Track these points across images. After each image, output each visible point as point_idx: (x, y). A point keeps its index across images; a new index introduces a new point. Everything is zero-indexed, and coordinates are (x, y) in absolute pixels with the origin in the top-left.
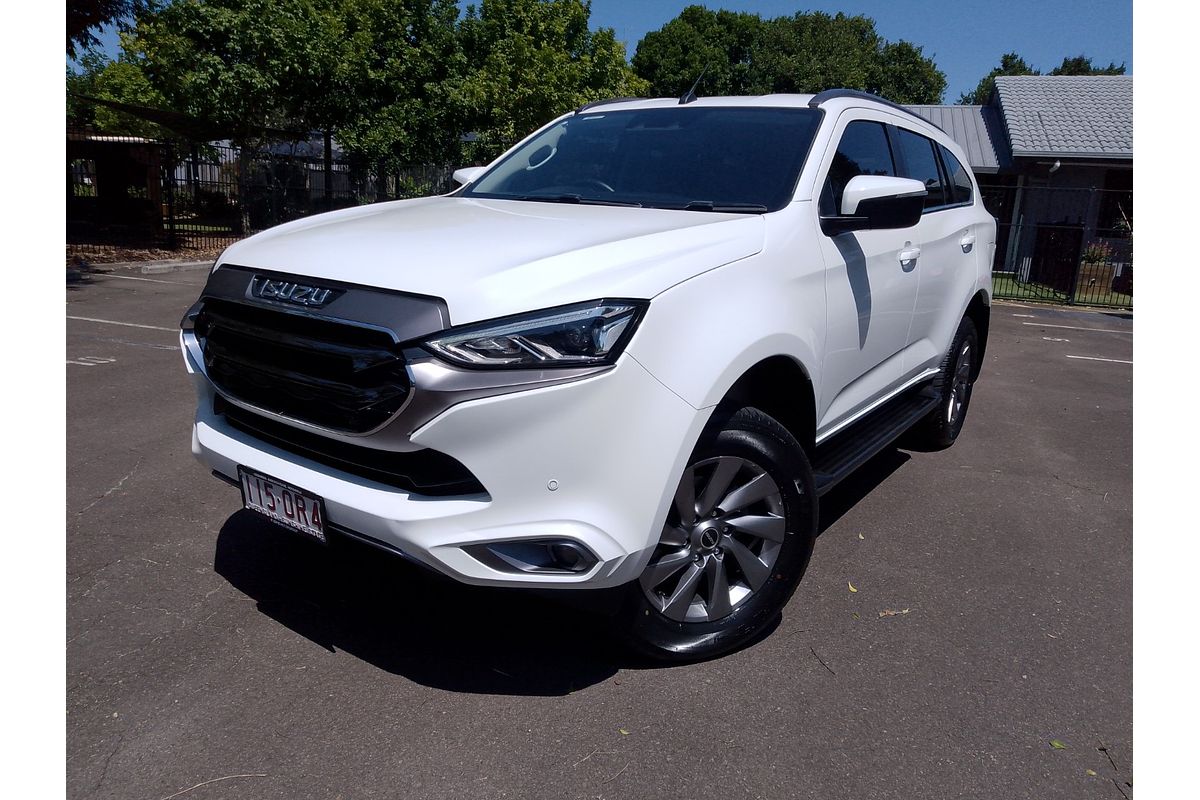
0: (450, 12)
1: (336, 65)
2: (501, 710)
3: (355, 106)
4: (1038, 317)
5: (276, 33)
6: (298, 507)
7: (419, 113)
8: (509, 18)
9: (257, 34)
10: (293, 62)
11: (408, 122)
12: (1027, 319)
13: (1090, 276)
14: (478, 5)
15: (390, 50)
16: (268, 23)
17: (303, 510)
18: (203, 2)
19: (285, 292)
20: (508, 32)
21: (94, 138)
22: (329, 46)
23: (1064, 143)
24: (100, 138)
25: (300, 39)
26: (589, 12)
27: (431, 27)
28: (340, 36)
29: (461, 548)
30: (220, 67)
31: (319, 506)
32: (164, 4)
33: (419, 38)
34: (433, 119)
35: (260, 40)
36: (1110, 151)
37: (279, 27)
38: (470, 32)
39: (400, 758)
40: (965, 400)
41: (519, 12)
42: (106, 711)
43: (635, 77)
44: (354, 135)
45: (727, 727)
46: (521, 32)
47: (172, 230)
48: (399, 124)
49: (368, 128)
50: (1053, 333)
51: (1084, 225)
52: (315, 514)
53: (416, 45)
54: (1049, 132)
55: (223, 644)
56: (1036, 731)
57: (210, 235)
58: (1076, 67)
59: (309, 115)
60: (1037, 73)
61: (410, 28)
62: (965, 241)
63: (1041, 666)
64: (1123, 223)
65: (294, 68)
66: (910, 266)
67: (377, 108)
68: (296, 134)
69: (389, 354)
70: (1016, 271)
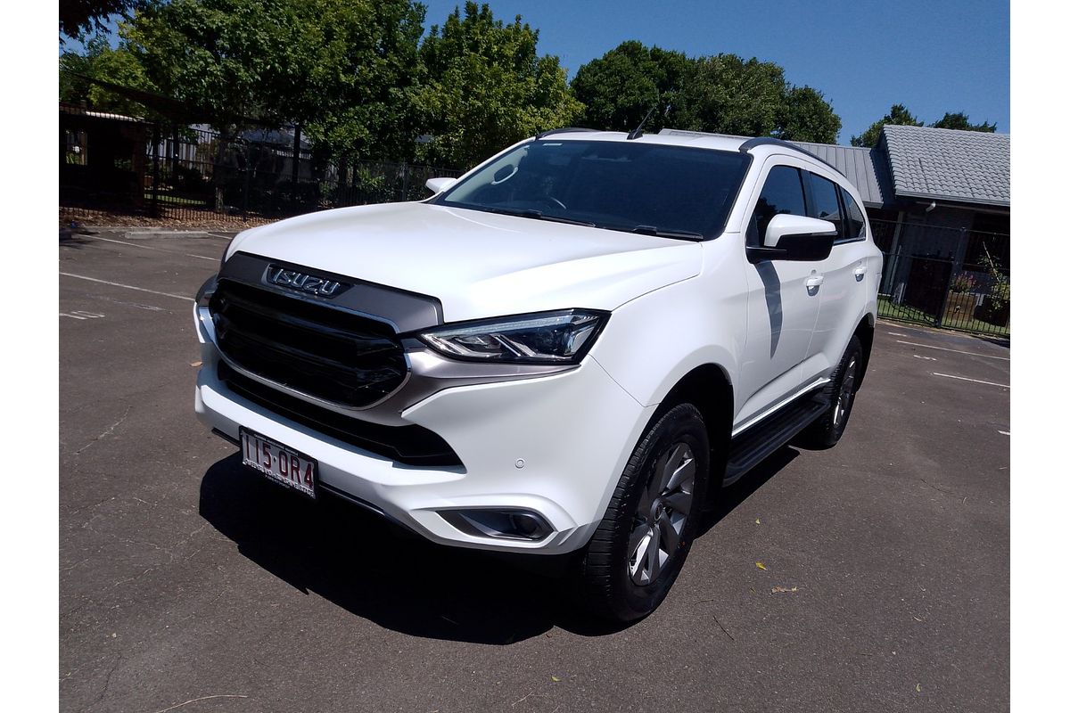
0: (415, 30)
1: (312, 67)
2: (449, 653)
3: (325, 104)
4: (910, 337)
5: (262, 36)
6: (292, 467)
7: (382, 114)
8: (467, 39)
9: (245, 35)
10: (275, 62)
11: (371, 122)
12: (901, 338)
13: (956, 304)
14: (441, 27)
15: (361, 58)
16: (255, 26)
17: (297, 470)
18: (200, 4)
19: (298, 281)
20: (465, 50)
21: (88, 113)
22: (306, 51)
23: (940, 187)
24: (93, 114)
25: (282, 43)
26: (537, 39)
27: (399, 42)
28: (318, 43)
29: (437, 512)
30: (209, 60)
31: (312, 468)
32: (164, 2)
33: (386, 51)
34: (393, 121)
35: (247, 41)
36: (979, 197)
37: (264, 30)
38: (433, 49)
39: (363, 689)
40: (848, 407)
41: (475, 34)
42: (106, 632)
43: (573, 100)
44: (322, 130)
45: (642, 680)
46: (477, 52)
47: (154, 200)
48: (363, 123)
49: (336, 125)
50: (923, 352)
51: (953, 260)
52: (308, 473)
53: (384, 56)
54: (928, 177)
55: (206, 579)
56: (903, 701)
57: (185, 206)
58: (955, 122)
59: (284, 109)
60: (921, 125)
61: (380, 41)
62: (858, 271)
63: (908, 644)
64: (986, 260)
65: (275, 68)
66: (814, 291)
67: (344, 108)
68: (269, 123)
69: (389, 342)
70: (892, 294)
